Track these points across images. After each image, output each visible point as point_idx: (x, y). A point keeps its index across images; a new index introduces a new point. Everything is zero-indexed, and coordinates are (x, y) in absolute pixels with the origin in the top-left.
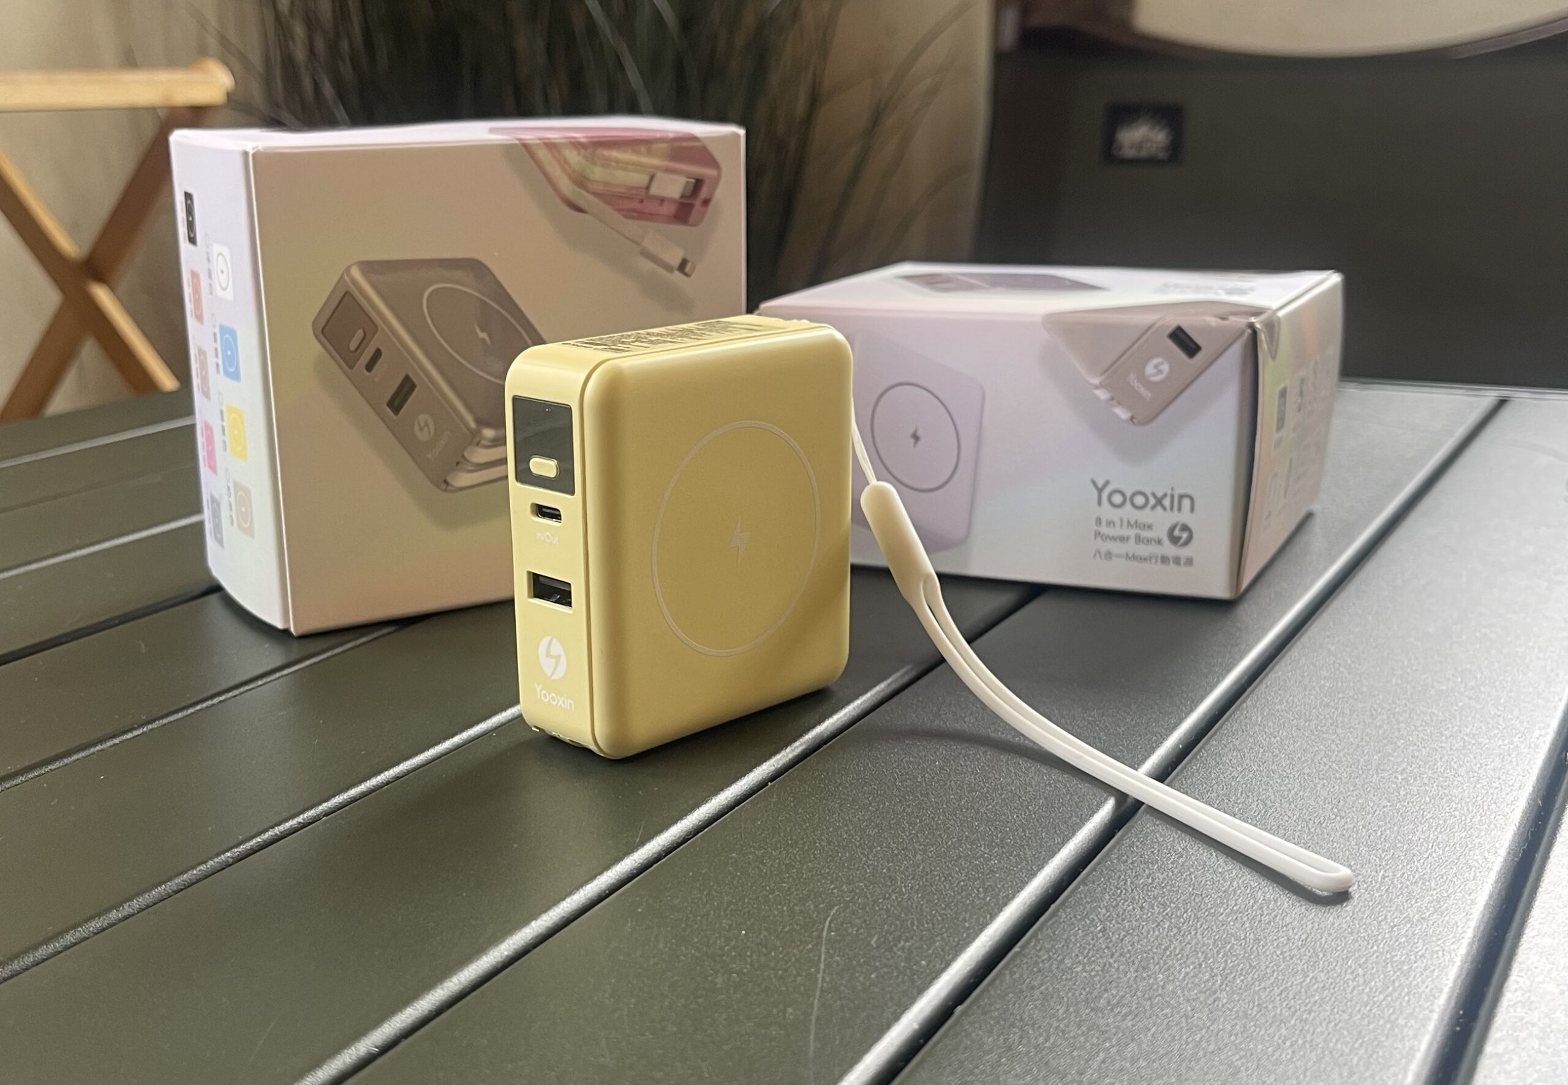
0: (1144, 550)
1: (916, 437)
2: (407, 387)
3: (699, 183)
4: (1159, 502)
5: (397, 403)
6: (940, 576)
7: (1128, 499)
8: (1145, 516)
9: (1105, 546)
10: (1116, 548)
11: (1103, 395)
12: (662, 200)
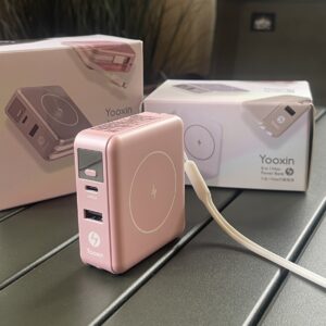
0: (278, 177)
1: (199, 142)
2: (36, 128)
3: (129, 59)
4: (283, 161)
5: (32, 133)
6: (209, 188)
7: (272, 161)
8: (278, 166)
9: (264, 176)
10: (268, 176)
11: (263, 128)
12: (117, 64)
